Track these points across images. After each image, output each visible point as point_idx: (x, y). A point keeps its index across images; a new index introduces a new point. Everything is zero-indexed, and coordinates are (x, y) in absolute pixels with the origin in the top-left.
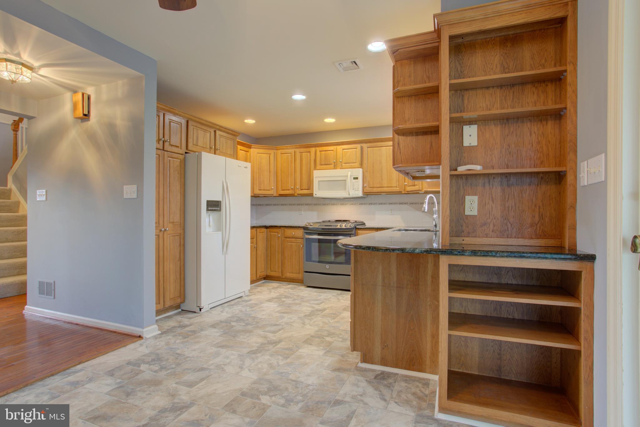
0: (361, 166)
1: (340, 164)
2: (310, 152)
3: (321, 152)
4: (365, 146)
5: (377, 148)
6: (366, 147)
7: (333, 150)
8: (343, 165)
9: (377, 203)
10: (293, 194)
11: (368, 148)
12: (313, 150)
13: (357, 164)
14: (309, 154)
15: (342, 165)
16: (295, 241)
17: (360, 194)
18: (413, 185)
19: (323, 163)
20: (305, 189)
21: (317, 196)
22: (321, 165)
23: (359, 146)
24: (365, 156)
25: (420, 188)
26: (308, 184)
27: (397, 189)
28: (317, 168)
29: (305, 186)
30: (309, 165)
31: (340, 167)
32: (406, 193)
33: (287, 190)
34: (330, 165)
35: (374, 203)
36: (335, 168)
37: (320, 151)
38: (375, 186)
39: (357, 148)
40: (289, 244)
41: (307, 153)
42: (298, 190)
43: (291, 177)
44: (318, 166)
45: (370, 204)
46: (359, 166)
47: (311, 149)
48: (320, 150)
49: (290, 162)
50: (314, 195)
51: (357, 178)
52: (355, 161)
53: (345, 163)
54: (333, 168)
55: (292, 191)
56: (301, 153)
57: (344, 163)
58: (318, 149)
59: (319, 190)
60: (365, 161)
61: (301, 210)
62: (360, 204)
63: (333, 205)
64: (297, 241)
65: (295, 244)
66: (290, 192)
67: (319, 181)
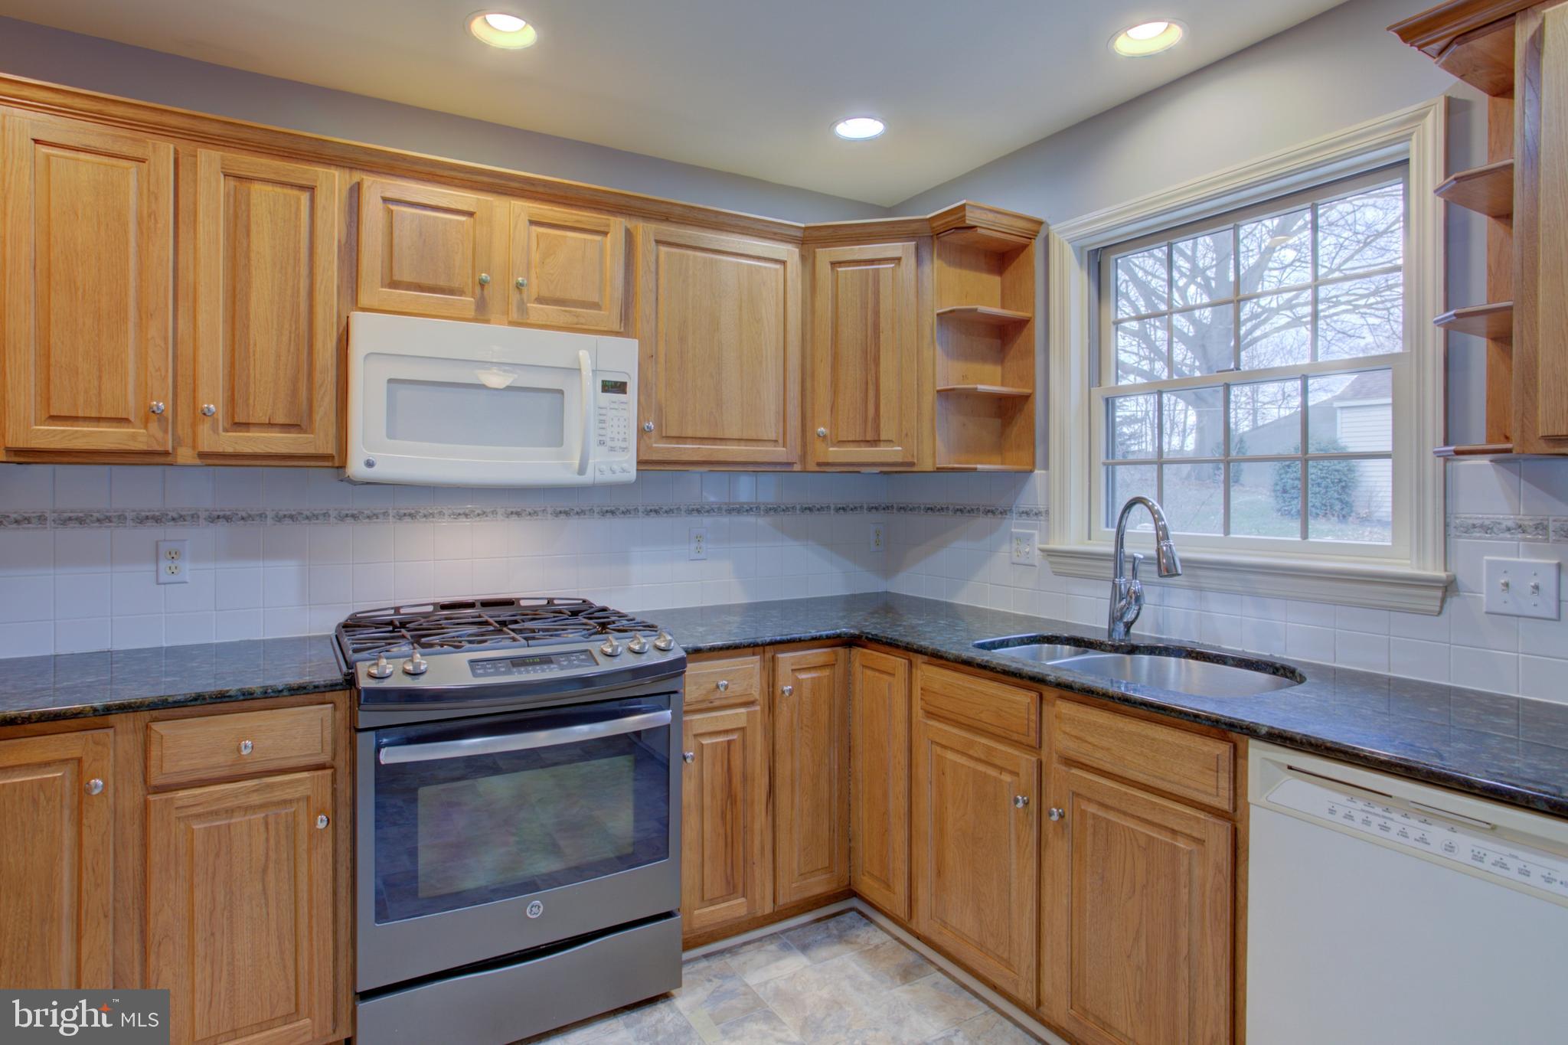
0: (626, 327)
1: (514, 297)
2: (311, 189)
3: (394, 207)
4: (646, 231)
5: (699, 254)
6: (652, 239)
7: (471, 214)
8: (529, 305)
9: (636, 510)
10: (166, 453)
11: (658, 242)
12: (334, 182)
13: (610, 315)
14: (305, 197)
15: (522, 308)
16: (256, 799)
17: (622, 466)
18: (868, 441)
19: (407, 277)
20: (271, 425)
21: (380, 472)
22: (394, 284)
23: (618, 225)
24: (644, 281)
25: (913, 456)
26: (294, 392)
27: (779, 453)
28: (364, 300)
29: (265, 402)
30: (304, 270)
31: (514, 315)
32: (812, 467)
33: (98, 420)
34: (451, 291)
35: (622, 509)
36: (482, 313)
37: (385, 200)
38: (690, 433)
39: (605, 234)
40: (198, 826)
41: (295, 192)
42: (204, 429)
43: (141, 327)
44: (372, 290)
45: (604, 513)
46: (616, 327)
47: (321, 171)
48: (388, 195)
49: (132, 227)
50: (356, 467)
51: (620, 387)
52: (594, 297)
53: (540, 300)
54: (472, 314)
55: (154, 427)
56: (232, 183)
57: (534, 295)
58: (376, 188)
59: (391, 435)
60: (644, 306)
61: (173, 556)
62: (558, 514)
63: (408, 519)
64: (278, 795)
65: (260, 815)
66: (134, 437)
67: (390, 381)
